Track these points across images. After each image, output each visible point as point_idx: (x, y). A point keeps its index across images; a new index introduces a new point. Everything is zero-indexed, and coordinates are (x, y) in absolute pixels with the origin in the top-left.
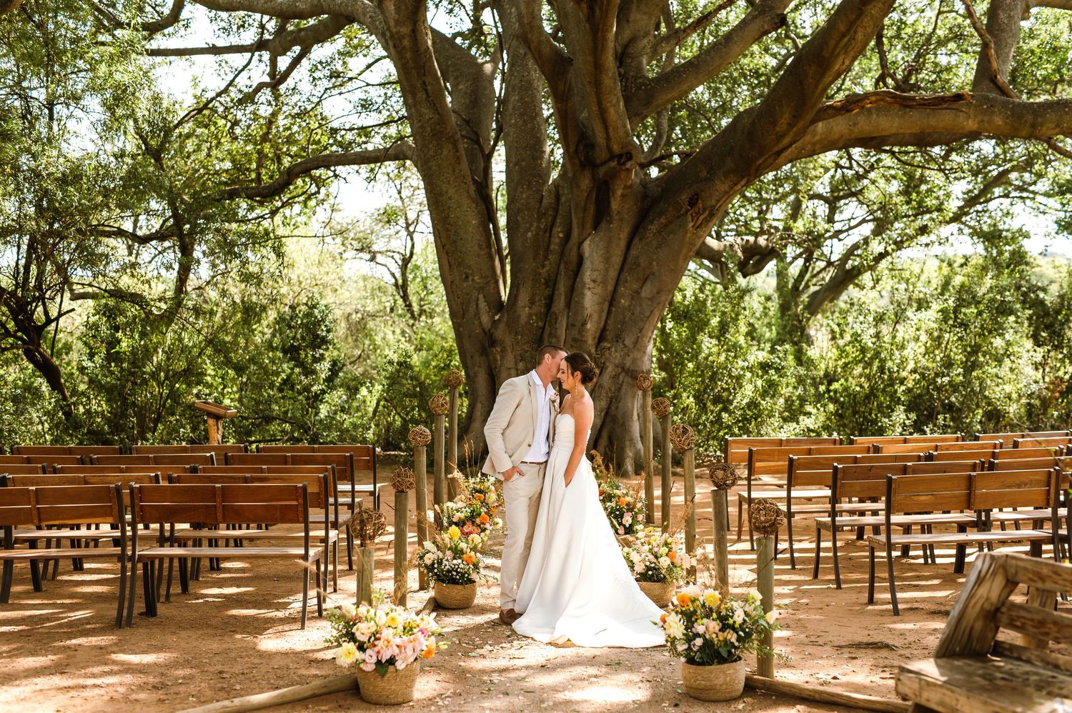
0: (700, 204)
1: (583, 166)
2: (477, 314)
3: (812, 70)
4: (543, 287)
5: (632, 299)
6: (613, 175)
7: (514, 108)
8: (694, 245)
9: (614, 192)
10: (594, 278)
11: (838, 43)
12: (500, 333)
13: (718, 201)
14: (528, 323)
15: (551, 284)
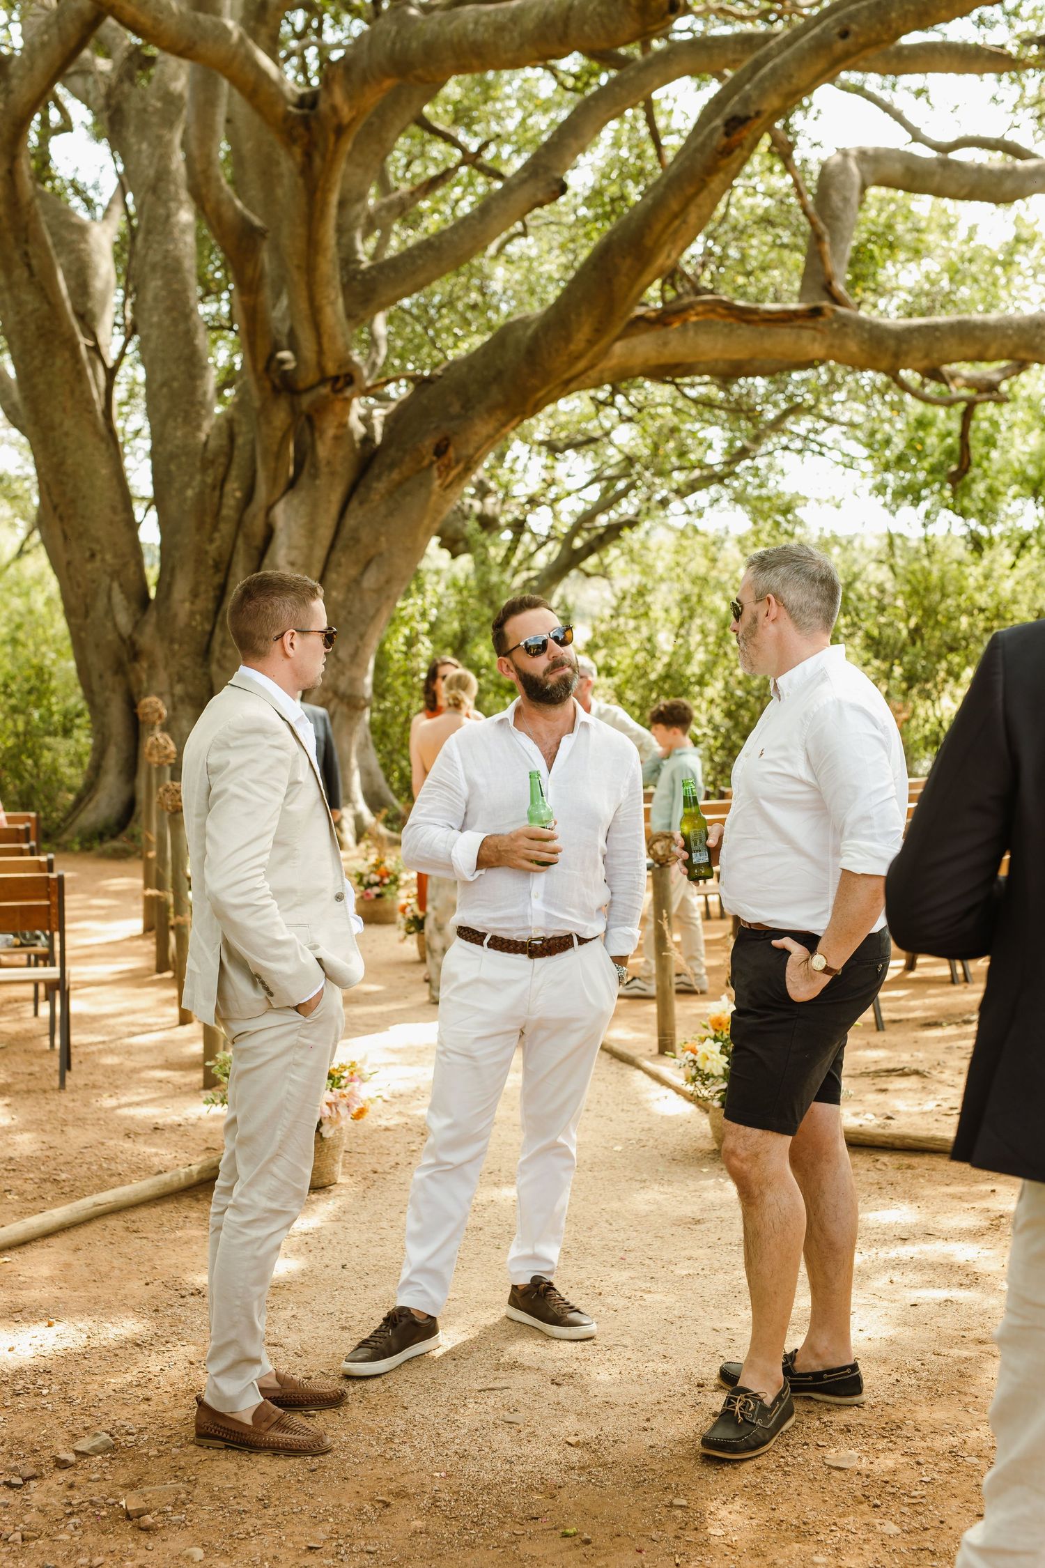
0: (452, 453)
1: (276, 391)
2: (110, 611)
3: (626, 264)
4: (211, 571)
5: (349, 590)
6: (321, 408)
7: (156, 299)
8: (439, 512)
9: (322, 433)
10: (292, 558)
11: (667, 226)
12: (148, 638)
13: (478, 449)
14: (188, 625)
15: (223, 567)
